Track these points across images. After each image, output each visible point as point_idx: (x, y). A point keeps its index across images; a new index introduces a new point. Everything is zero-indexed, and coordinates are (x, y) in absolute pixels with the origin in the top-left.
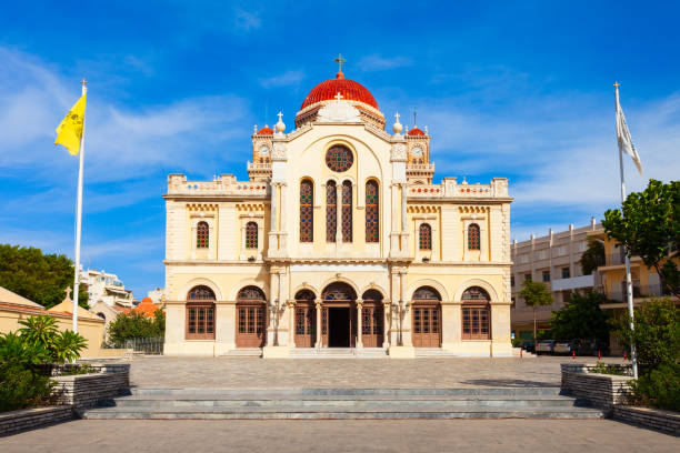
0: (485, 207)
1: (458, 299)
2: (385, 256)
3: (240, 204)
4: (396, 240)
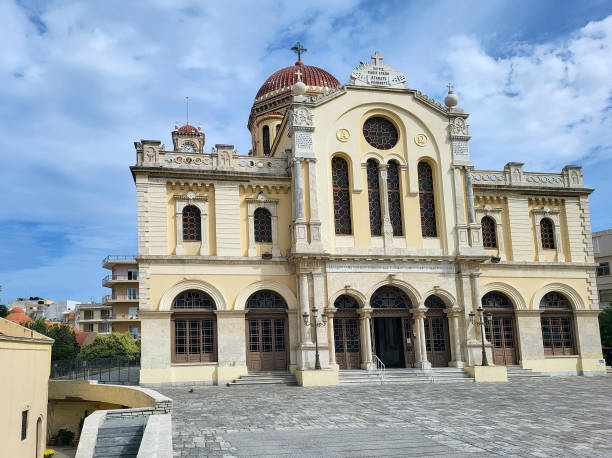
0: (559, 198)
1: (536, 306)
2: (451, 252)
3: (246, 185)
4: (463, 235)
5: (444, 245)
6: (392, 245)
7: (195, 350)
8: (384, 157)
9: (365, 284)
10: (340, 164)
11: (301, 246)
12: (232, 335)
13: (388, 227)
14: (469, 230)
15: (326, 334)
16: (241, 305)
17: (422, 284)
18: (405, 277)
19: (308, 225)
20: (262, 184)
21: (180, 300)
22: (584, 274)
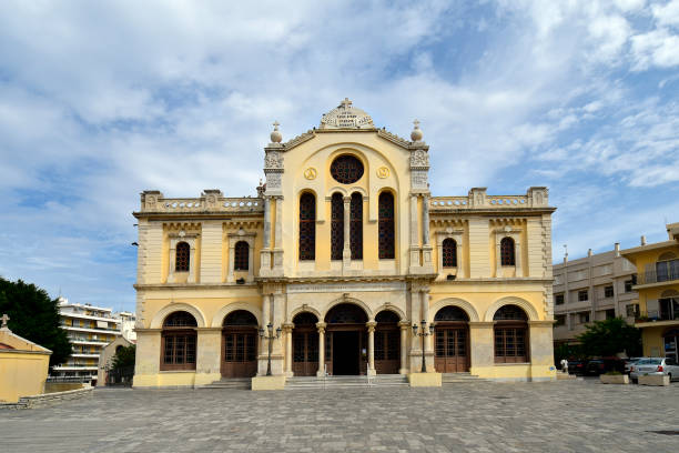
0: (521, 218)
1: (490, 319)
2: (403, 272)
3: (228, 222)
4: (416, 255)
5: (398, 267)
6: (349, 267)
7: (180, 360)
8: (348, 191)
9: (321, 303)
10: (308, 200)
11: (265, 272)
12: (210, 348)
13: (347, 252)
14: (421, 251)
15: (284, 346)
16: (218, 323)
17: (373, 302)
18: (358, 295)
19: (272, 253)
20: (242, 220)
21: (171, 319)
22: (541, 288)
